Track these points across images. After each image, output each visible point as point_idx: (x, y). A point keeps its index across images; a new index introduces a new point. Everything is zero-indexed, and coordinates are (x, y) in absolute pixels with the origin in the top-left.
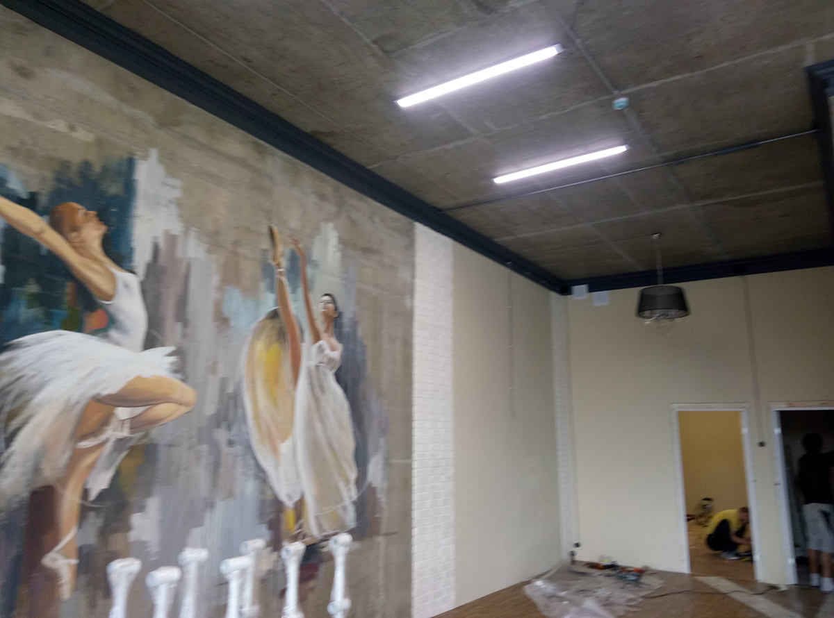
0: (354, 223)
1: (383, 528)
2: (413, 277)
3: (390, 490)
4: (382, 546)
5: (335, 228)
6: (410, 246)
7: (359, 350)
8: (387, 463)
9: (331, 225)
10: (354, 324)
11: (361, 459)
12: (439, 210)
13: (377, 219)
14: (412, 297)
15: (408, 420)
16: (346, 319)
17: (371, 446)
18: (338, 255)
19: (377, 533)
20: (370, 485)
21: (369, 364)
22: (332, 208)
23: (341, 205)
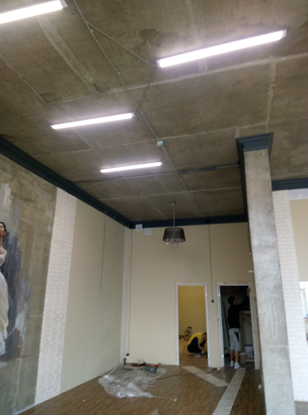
1: (22, 354)
2: (54, 216)
3: (28, 332)
4: (20, 364)
5: (9, 186)
6: (54, 199)
7: (17, 254)
8: (28, 317)
9: (7, 185)
10: (16, 240)
11: (12, 315)
12: (71, 182)
14: (52, 226)
15: (42, 293)
16: (11, 237)
17: (19, 307)
18: (10, 201)
19: (19, 356)
20: (16, 329)
21: (22, 262)
22: (9, 176)
23: (14, 174)
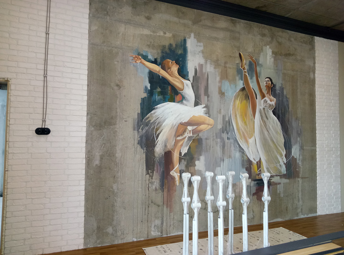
0: (280, 44)
3: (303, 160)
4: (300, 182)
5: (270, 48)
7: (285, 100)
8: (302, 148)
9: (268, 47)
10: (282, 89)
11: (288, 146)
13: (292, 39)
16: (277, 88)
17: (293, 140)
18: (273, 59)
19: (298, 177)
20: (293, 157)
21: (290, 106)
22: (268, 39)
23: (273, 37)
